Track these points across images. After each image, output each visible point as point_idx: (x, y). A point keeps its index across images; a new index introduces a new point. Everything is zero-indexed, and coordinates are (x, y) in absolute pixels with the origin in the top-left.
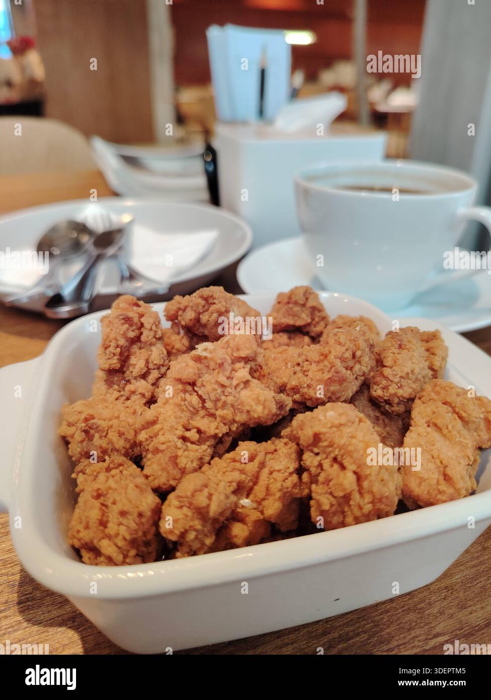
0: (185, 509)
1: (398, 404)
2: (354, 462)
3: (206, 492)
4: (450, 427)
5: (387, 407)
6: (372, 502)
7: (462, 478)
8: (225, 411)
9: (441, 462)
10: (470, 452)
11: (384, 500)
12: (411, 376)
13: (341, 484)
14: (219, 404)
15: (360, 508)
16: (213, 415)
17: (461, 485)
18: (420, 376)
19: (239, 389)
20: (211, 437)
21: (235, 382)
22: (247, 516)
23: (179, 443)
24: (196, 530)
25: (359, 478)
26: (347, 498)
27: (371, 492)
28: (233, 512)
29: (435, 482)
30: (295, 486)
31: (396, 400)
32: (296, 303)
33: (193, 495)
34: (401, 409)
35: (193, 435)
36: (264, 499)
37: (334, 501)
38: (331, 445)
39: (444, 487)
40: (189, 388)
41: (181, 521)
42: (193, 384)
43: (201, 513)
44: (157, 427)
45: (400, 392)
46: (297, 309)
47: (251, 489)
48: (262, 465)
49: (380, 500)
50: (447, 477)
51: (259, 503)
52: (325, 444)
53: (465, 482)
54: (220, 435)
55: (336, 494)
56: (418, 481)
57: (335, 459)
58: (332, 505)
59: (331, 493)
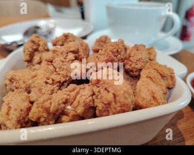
0: (39, 108)
1: (136, 71)
2: (113, 90)
3: (49, 101)
4: (156, 78)
5: (131, 73)
6: (121, 106)
7: (161, 98)
8: (63, 72)
9: (152, 92)
10: (164, 88)
11: (126, 105)
12: (141, 60)
13: (106, 98)
14: (61, 69)
15: (115, 109)
16: (59, 74)
17: (160, 101)
18: (145, 61)
19: (69, 63)
20: (57, 82)
21: (67, 60)
22: (70, 113)
23: (44, 84)
24: (44, 117)
25: (115, 96)
26: (109, 104)
27: (119, 102)
28: (63, 111)
29: (149, 100)
30: (90, 101)
31: (135, 70)
32: (102, 41)
33: (43, 103)
34: (137, 73)
35: (50, 81)
36: (77, 107)
37: (104, 106)
38: (104, 83)
39: (153, 102)
40: (50, 63)
41: (37, 113)
42: (52, 62)
43: (47, 110)
44: (36, 78)
45: (136, 66)
46: (102, 43)
47: (73, 102)
48: (78, 93)
49: (124, 106)
50: (154, 98)
51: (75, 108)
52: (102, 83)
53: (162, 100)
54: (62, 82)
55: (105, 103)
56: (142, 99)
57: (106, 89)
58: (103, 108)
59: (103, 103)
